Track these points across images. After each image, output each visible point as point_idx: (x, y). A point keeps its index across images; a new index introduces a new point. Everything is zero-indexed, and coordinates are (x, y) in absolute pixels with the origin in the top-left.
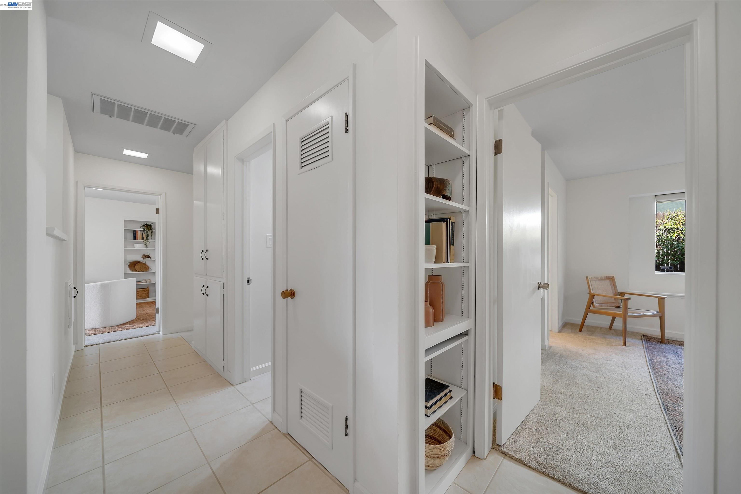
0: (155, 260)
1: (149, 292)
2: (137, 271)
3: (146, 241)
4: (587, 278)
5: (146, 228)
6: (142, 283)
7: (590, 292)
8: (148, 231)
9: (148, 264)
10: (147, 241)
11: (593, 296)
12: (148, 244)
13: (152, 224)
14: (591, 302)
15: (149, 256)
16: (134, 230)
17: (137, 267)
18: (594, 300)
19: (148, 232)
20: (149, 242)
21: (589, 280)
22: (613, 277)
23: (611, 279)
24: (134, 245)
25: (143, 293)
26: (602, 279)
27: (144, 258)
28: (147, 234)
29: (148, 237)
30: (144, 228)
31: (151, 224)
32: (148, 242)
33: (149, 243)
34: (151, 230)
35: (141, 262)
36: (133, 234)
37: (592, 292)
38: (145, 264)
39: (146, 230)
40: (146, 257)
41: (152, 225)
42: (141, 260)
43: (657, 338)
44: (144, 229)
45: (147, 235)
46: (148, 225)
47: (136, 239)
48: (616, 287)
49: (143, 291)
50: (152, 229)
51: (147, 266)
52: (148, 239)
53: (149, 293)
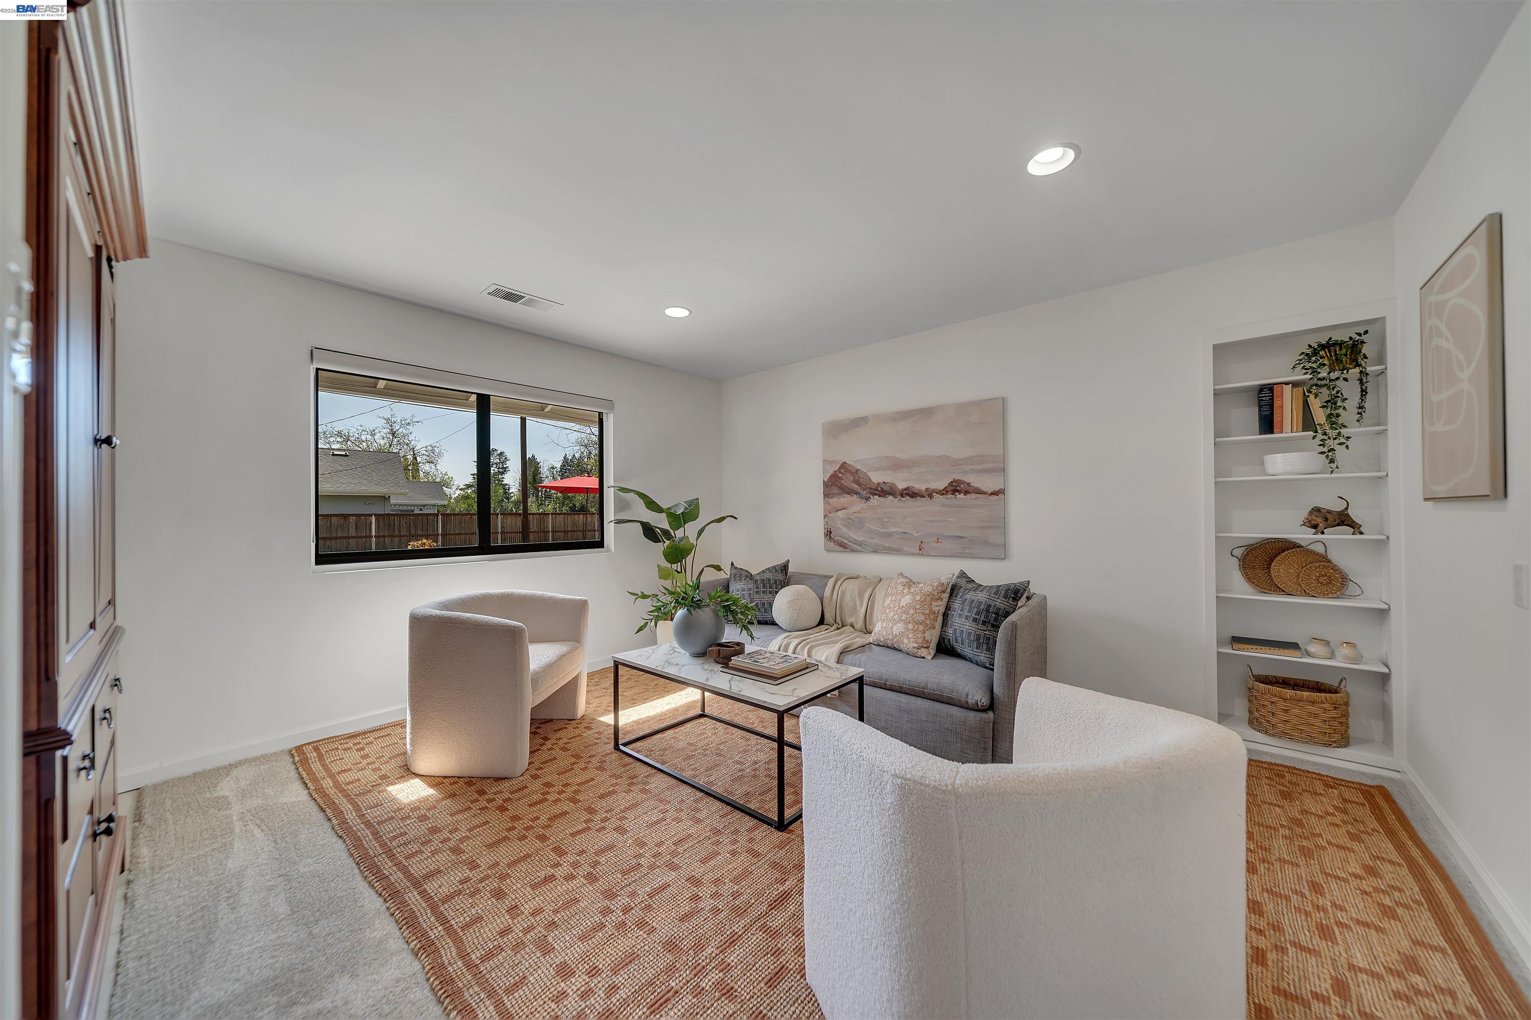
0: (1385, 537)
1: (1346, 715)
2: (1278, 589)
3: (1325, 434)
5: (1326, 362)
6: (1309, 654)
8: (1338, 379)
9: (1337, 556)
10: (1333, 433)
12: (1337, 447)
13: (1366, 332)
15: (1348, 515)
16: (1262, 388)
17: (1281, 569)
19: (1340, 383)
20: (1348, 438)
24: (1262, 463)
25: (1316, 716)
27: (1315, 527)
28: (1334, 392)
29: (1340, 411)
30: (1314, 365)
31: (1358, 338)
32: (1342, 440)
33: (1349, 443)
34: (1357, 370)
35: (1300, 546)
36: (1257, 409)
38: (1322, 555)
39: (1323, 374)
40: (1326, 519)
41: (1364, 338)
42: (1304, 536)
44: (1314, 371)
45: (1331, 403)
46: (1341, 344)
47: (1272, 432)
49: (1313, 703)
50: (1363, 363)
51: (1335, 568)
52: (1340, 420)
53: (1351, 721)
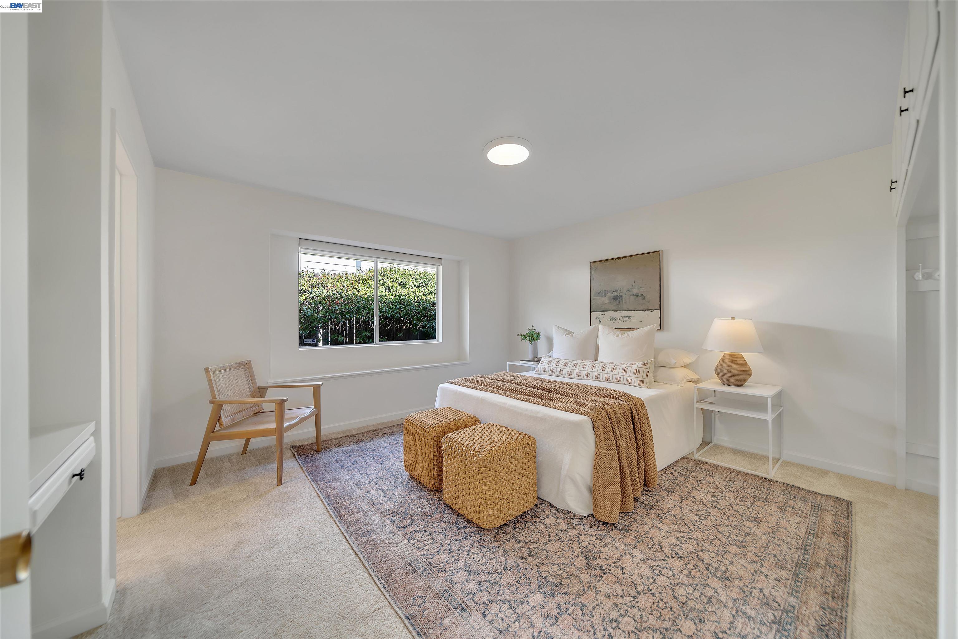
4: (207, 370)
7: (214, 398)
11: (220, 406)
14: (216, 418)
18: (222, 413)
21: (211, 373)
22: (250, 362)
23: (246, 366)
26: (232, 368)
37: (218, 399)
43: (308, 445)
48: (255, 379)
